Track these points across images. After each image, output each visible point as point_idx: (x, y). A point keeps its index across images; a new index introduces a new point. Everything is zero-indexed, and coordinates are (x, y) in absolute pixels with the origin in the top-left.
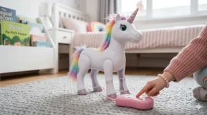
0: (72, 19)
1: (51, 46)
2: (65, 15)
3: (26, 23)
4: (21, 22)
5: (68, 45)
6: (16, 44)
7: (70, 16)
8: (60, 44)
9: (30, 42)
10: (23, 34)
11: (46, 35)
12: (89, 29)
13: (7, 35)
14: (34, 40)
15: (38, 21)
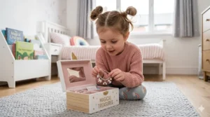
0: (57, 33)
1: (47, 58)
2: (52, 30)
3: (30, 41)
4: (26, 40)
5: (57, 56)
6: (25, 58)
7: (55, 31)
8: (52, 56)
9: (34, 56)
10: (29, 50)
11: (43, 50)
12: (72, 43)
13: (20, 52)
14: (36, 54)
15: (36, 38)
